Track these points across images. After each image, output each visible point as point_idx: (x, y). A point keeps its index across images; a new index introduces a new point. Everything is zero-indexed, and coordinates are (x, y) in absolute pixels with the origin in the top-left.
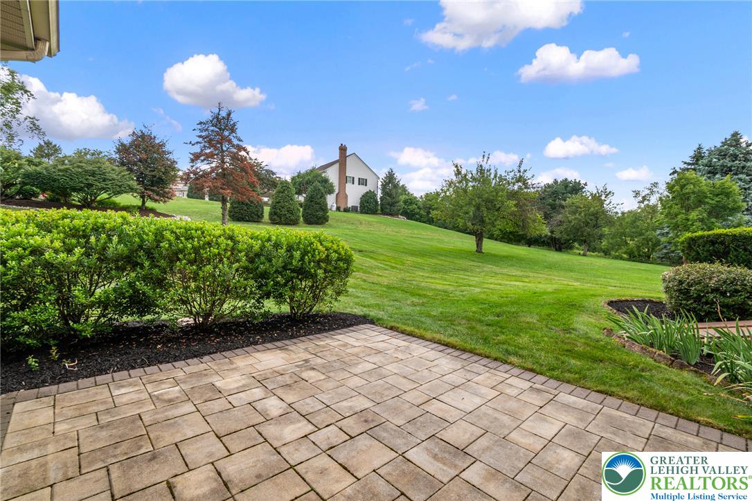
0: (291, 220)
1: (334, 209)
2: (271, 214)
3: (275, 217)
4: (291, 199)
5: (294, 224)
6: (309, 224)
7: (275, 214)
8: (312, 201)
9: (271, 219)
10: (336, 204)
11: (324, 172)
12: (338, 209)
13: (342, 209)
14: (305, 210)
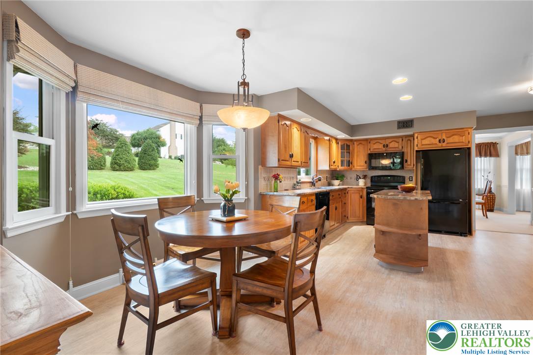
0: (128, 168)
1: (167, 157)
2: (112, 163)
3: (116, 166)
4: (128, 153)
5: (131, 171)
6: (144, 170)
7: (116, 163)
8: (145, 154)
9: (112, 167)
10: (169, 153)
11: (158, 131)
12: (170, 157)
13: (173, 157)
14: (140, 160)
